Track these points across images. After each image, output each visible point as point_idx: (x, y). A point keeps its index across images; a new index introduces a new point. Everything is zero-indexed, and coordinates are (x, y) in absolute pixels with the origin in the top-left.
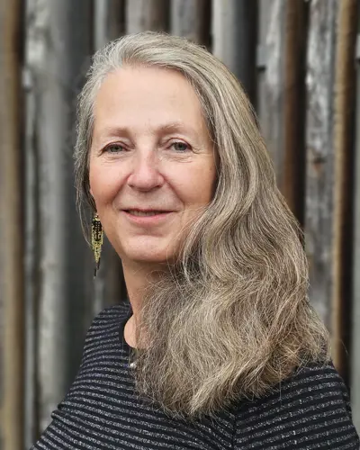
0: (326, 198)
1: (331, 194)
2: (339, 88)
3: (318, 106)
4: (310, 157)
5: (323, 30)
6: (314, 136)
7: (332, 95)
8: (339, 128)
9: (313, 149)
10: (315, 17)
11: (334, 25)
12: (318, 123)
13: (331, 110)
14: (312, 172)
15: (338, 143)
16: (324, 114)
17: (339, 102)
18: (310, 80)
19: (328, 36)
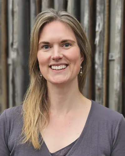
0: (101, 99)
1: (102, 99)
2: (105, 69)
3: (98, 74)
4: (97, 88)
5: (100, 52)
6: (98, 82)
7: (102, 71)
8: (104, 80)
9: (98, 86)
10: (98, 49)
11: (103, 51)
12: (99, 79)
13: (102, 75)
14: (97, 92)
15: (104, 84)
16: (100, 76)
17: (104, 72)
18: (96, 66)
19: (101, 54)
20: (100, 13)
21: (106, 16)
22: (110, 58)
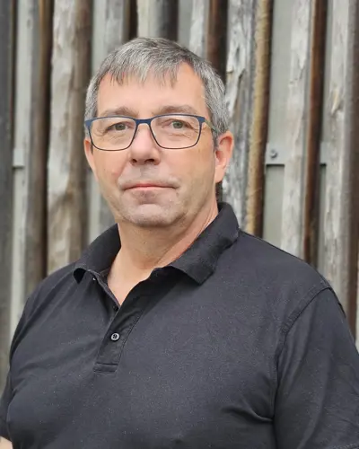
2: (251, 192)
7: (245, 198)
19: (243, 146)
20: (240, 13)
21: (261, 26)
22: (268, 161)
